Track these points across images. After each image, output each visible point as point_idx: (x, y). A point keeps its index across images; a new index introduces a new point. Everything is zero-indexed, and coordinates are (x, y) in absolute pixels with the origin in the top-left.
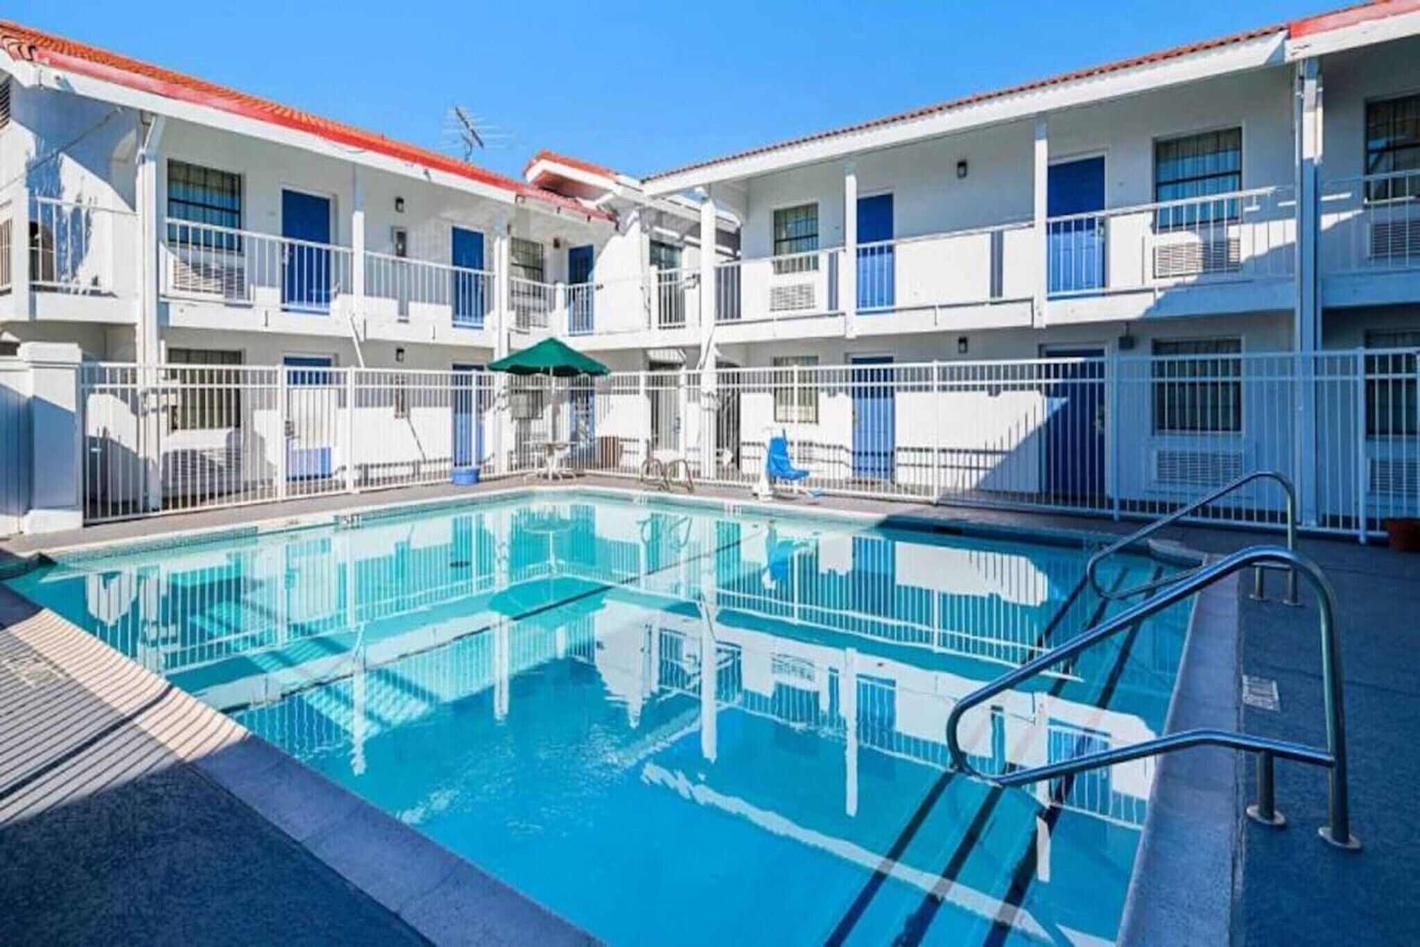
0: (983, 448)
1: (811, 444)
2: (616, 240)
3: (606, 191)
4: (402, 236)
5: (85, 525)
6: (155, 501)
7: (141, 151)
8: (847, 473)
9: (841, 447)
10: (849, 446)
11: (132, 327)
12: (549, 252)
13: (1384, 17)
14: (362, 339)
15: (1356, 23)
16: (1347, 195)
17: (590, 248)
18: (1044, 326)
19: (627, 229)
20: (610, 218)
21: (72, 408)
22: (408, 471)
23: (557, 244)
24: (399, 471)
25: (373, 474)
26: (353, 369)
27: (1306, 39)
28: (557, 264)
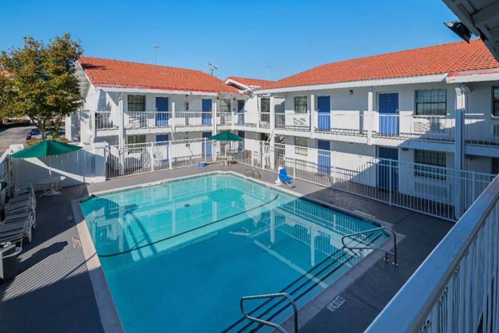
0: (356, 170)
1: (305, 161)
2: (250, 100)
3: (246, 89)
4: (187, 104)
5: (107, 180)
6: (122, 172)
7: (120, 98)
8: (316, 171)
9: (314, 164)
10: (317, 163)
11: (118, 136)
12: (232, 102)
13: (482, 74)
14: (174, 132)
15: (471, 75)
16: (483, 114)
17: (243, 101)
18: (371, 144)
19: (253, 97)
20: (248, 94)
21: (103, 156)
22: (188, 158)
23: (234, 99)
24: (185, 159)
25: (178, 160)
26: (171, 141)
27: (453, 77)
28: (234, 105)
